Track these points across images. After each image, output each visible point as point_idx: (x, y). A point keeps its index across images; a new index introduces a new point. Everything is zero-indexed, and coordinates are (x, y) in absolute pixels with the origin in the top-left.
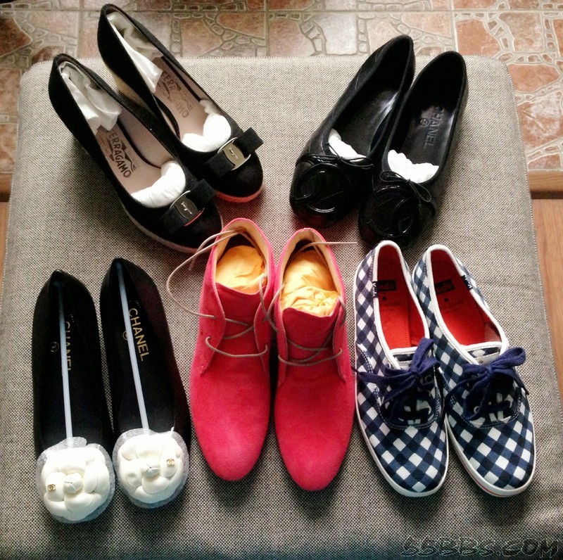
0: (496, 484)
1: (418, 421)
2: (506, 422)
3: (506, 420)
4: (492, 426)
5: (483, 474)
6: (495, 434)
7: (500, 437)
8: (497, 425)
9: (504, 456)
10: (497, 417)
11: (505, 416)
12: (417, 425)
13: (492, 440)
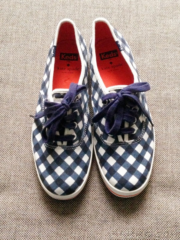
0: (116, 186)
1: (65, 143)
2: (130, 144)
3: (130, 142)
4: (119, 145)
5: (109, 178)
6: (120, 151)
7: (124, 153)
8: (123, 145)
9: (124, 167)
10: (123, 138)
11: (130, 138)
12: (64, 146)
13: (118, 155)
